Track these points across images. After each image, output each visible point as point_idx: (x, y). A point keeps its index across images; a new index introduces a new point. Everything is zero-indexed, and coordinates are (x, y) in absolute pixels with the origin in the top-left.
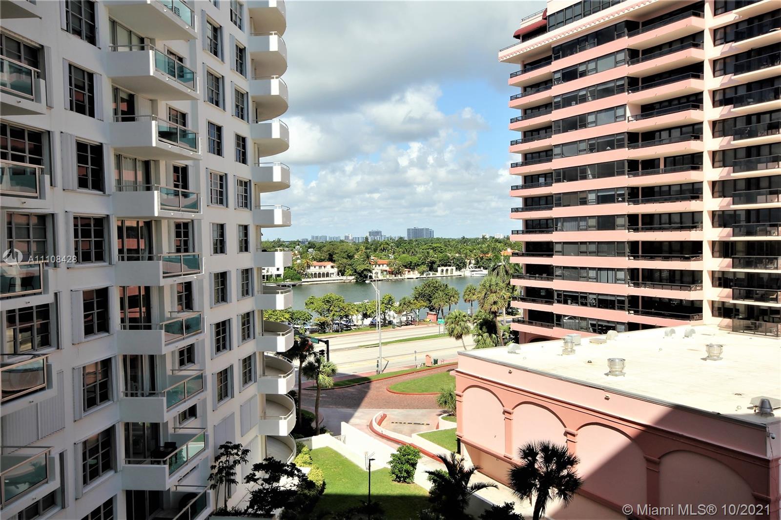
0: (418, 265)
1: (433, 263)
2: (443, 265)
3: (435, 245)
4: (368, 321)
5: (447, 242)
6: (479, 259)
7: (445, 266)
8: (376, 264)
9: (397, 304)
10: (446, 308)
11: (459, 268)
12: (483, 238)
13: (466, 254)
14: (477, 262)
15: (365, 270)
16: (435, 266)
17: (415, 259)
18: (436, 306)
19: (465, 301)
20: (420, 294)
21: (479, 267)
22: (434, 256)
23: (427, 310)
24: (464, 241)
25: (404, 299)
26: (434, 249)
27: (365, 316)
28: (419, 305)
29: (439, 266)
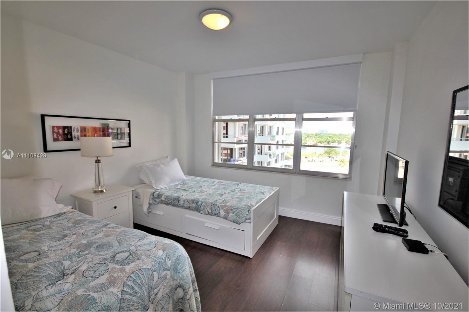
0: (323, 142)
1: (329, 142)
2: (333, 143)
3: (329, 136)
4: (307, 159)
5: (334, 135)
6: (347, 141)
7: (334, 143)
8: (308, 141)
9: (317, 155)
10: (335, 157)
11: (339, 144)
12: (348, 134)
13: (342, 139)
14: (346, 142)
15: (305, 143)
16: (330, 143)
17: (322, 140)
18: (332, 156)
19: (343, 155)
20: (326, 152)
21: (347, 144)
22: (329, 139)
23: (328, 157)
24: (341, 135)
25: (320, 153)
26: (330, 137)
27: (306, 158)
28: (325, 155)
29: (331, 143)
